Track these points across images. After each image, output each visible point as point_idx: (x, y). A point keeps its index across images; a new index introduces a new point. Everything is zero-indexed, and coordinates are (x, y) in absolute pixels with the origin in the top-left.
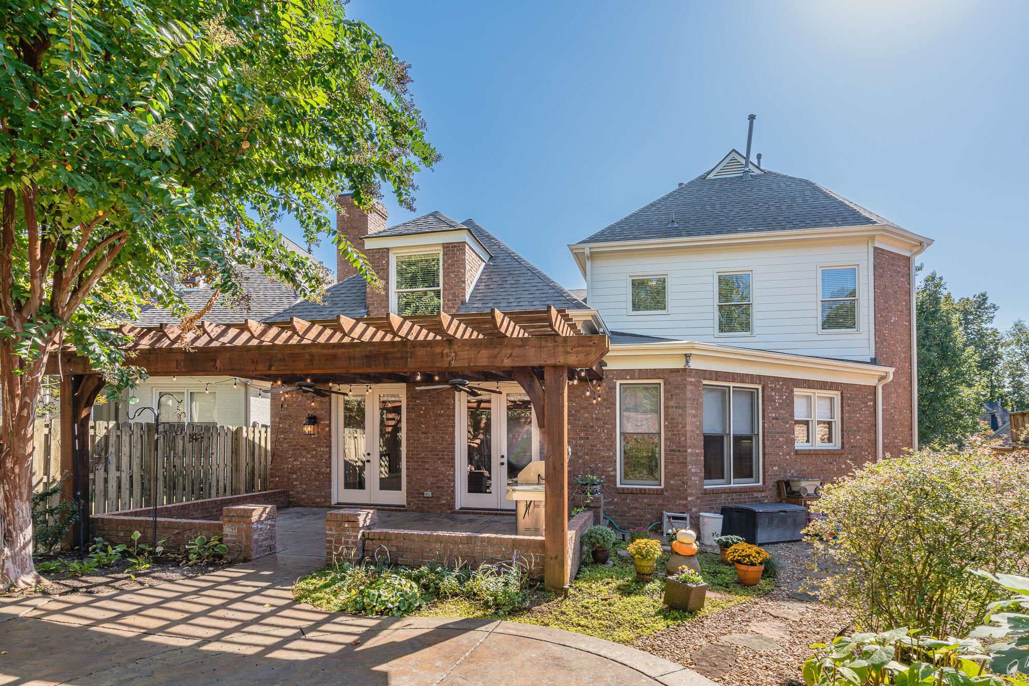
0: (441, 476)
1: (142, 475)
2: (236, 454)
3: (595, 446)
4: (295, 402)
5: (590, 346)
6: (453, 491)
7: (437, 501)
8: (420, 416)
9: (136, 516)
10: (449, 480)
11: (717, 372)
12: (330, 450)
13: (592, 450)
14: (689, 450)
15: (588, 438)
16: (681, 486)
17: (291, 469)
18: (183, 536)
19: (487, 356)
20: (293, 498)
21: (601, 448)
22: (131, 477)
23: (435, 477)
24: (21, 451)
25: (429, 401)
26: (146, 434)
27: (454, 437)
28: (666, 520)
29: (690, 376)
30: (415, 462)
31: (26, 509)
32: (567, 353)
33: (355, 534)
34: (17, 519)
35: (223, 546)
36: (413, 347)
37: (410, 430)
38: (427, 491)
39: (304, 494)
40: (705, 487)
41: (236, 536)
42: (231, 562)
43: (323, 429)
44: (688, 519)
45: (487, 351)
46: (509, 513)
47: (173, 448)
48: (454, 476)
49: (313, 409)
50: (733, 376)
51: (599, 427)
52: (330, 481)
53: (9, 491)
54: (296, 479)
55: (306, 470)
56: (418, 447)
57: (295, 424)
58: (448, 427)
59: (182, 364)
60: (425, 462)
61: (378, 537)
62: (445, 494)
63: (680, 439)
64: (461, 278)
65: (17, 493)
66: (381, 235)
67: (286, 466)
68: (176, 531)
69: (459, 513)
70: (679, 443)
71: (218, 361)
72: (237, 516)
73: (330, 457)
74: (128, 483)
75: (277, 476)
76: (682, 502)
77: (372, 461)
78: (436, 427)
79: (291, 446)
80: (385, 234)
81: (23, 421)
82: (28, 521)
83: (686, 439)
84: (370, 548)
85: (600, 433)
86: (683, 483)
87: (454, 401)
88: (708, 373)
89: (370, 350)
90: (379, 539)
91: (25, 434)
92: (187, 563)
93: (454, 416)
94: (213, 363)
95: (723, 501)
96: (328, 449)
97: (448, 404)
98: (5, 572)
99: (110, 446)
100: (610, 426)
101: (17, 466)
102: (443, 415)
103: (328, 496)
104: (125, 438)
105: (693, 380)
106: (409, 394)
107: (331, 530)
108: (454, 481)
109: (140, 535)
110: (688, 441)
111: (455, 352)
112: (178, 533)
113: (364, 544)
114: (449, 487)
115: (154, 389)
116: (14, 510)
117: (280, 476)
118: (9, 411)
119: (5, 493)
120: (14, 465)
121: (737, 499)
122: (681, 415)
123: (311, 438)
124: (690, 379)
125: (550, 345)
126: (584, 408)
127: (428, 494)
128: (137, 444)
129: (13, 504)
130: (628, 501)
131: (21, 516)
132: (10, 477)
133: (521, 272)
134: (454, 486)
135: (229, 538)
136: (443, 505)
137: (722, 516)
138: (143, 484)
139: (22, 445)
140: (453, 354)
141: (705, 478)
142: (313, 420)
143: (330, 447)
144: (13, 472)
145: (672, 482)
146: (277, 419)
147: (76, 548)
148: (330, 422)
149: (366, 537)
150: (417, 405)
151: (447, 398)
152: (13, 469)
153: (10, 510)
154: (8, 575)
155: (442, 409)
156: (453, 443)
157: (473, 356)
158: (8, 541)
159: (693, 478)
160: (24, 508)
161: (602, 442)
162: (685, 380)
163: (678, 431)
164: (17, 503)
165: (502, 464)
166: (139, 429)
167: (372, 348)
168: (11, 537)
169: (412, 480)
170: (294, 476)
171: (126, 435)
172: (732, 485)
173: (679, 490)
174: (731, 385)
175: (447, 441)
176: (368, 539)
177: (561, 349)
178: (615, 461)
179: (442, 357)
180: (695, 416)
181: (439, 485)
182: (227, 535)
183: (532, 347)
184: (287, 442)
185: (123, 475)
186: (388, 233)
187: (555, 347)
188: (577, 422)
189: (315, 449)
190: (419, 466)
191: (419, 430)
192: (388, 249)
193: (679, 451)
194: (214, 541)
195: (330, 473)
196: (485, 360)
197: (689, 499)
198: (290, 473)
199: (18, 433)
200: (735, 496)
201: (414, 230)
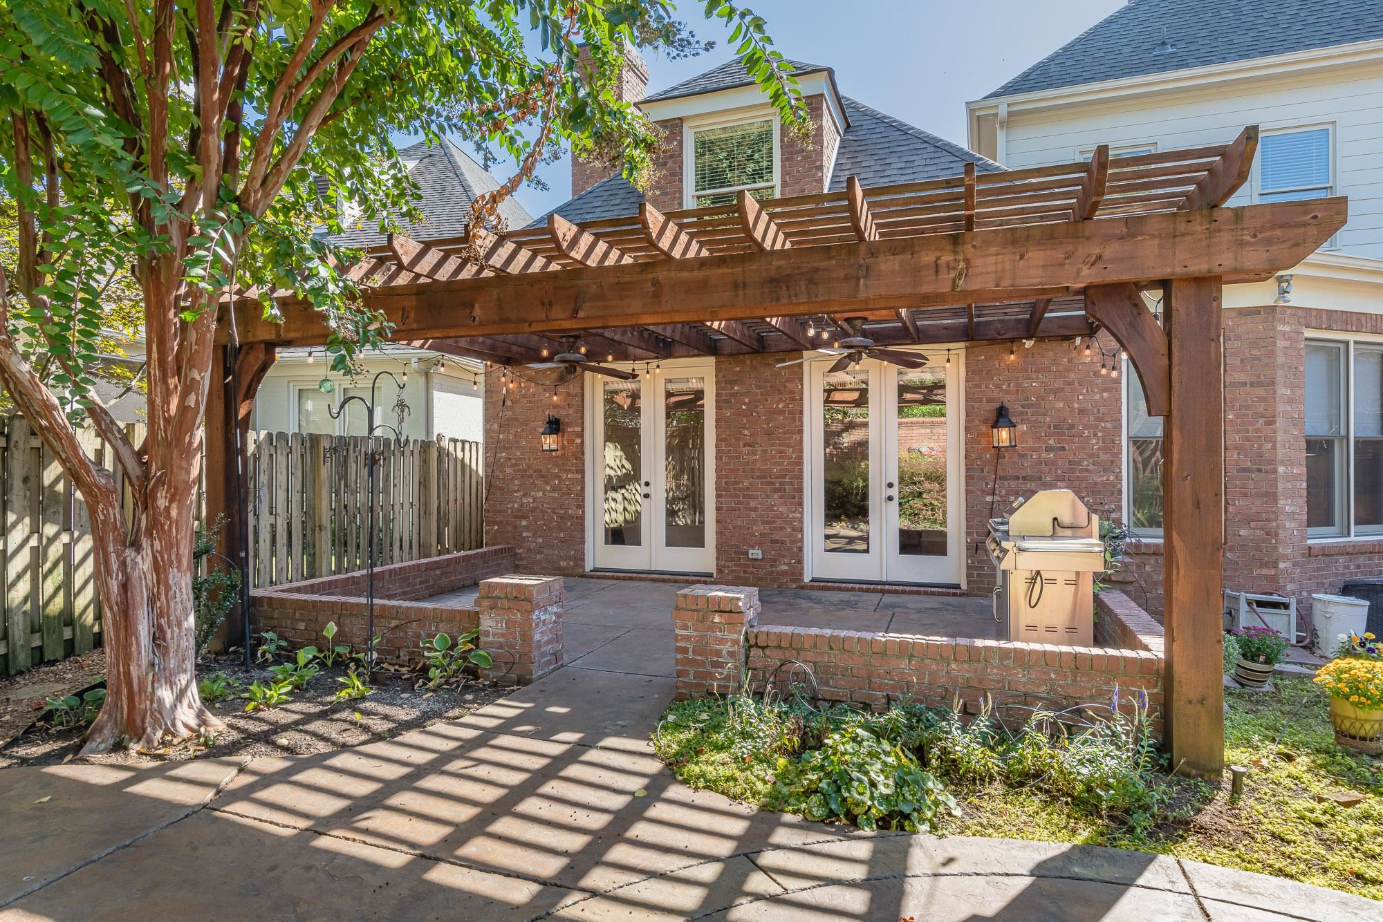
0: (779, 523)
1: (303, 521)
2: (425, 486)
3: (1079, 463)
4: (524, 396)
5: (1304, 225)
6: (801, 549)
7: (772, 566)
8: (741, 414)
9: (312, 593)
10: (794, 529)
11: (1330, 313)
12: (583, 477)
13: (1072, 471)
14: (1281, 469)
15: (1063, 448)
16: (1263, 541)
17: (518, 510)
18: (406, 632)
19: (1040, 263)
20: (521, 559)
21: (1091, 467)
22: (289, 525)
23: (767, 523)
24: (183, 476)
25: (758, 387)
26: (308, 452)
27: (801, 451)
28: (1244, 607)
29: (1283, 321)
30: (731, 496)
31: (187, 585)
32: (1241, 244)
33: (734, 636)
34: (172, 605)
35: (481, 652)
36: (872, 255)
37: (722, 440)
38: (753, 547)
39: (540, 552)
40: (1310, 542)
41: (503, 635)
42: (495, 685)
43: (571, 442)
44: (1293, 607)
45: (1041, 254)
46: (908, 588)
47: (344, 477)
48: (801, 521)
49: (555, 406)
50: (1359, 320)
51: (1086, 427)
52: (583, 531)
53: (161, 553)
54: (526, 528)
55: (543, 512)
56: (738, 470)
57: (524, 434)
58: (792, 432)
59: (412, 314)
60: (750, 497)
61: (775, 644)
62: (786, 553)
63: (1260, 447)
64: (814, 162)
65: (173, 557)
66: (669, 95)
67: (510, 505)
68: (394, 623)
69: (812, 588)
70: (1260, 455)
71: (477, 306)
72: (506, 597)
73: (583, 489)
74: (285, 534)
75: (495, 523)
76: (1265, 572)
77: (652, 495)
78: (769, 433)
79: (519, 470)
80: (676, 93)
81: (189, 416)
82: (189, 608)
83: (1274, 448)
84: (760, 665)
85: (1088, 439)
86: (1268, 534)
87: (802, 385)
88: (1314, 314)
89: (780, 267)
90: (779, 647)
91: (190, 443)
92: (424, 684)
93: (801, 412)
94: (467, 311)
95: (1341, 571)
96: (579, 476)
97: (792, 392)
98: (155, 705)
99: (262, 472)
100: (1109, 425)
101: (174, 505)
102: (781, 412)
103: (580, 558)
104: (281, 459)
105: (1287, 328)
106: (720, 375)
107: (686, 628)
108: (801, 530)
109: (336, 629)
110: (1280, 451)
111: (967, 261)
112: (396, 627)
113: (747, 657)
114: (793, 542)
115: (291, 385)
116: (168, 588)
117: (502, 522)
118: (158, 401)
119: (154, 557)
120: (170, 502)
121: (1365, 566)
122: (1263, 399)
123: (552, 457)
124: (1280, 328)
125: (1198, 228)
126: (1056, 392)
127: (756, 553)
128: (296, 469)
129: (167, 578)
130: (1148, 568)
131: (178, 599)
132: (162, 525)
133: (912, 147)
134: (802, 540)
135: (490, 639)
136: (783, 573)
137: (1368, 603)
138: (304, 536)
139: (184, 464)
140: (962, 265)
141: (1310, 524)
142: (555, 426)
143: (582, 472)
144: (168, 516)
145: (1242, 532)
146: (496, 426)
147: (232, 649)
148: (583, 430)
149: (752, 642)
150: (734, 395)
151: (789, 380)
152: (168, 509)
153: (162, 588)
154: (160, 713)
155: (781, 400)
156: (800, 462)
157: (1007, 267)
158: (158, 646)
159: (1288, 525)
160: (183, 585)
161: (1091, 456)
162: (1274, 328)
163: (1257, 431)
164: (173, 574)
165: (890, 499)
166: (300, 444)
167: (782, 263)
168: (164, 639)
169: (726, 528)
170: (524, 523)
171: (282, 454)
172: (1352, 538)
173: (1258, 549)
174: (1351, 337)
175: (790, 458)
176: (756, 645)
177: (1225, 237)
178: (1120, 492)
179: (937, 271)
180: (1291, 401)
181: (776, 537)
182: (487, 633)
183: (1153, 237)
184: (511, 466)
185: (279, 520)
186: (682, 91)
187: (1210, 234)
188: (1041, 419)
189: (557, 477)
190: (740, 503)
191: (738, 439)
192: (681, 119)
193: (1260, 470)
194: (464, 644)
195: (582, 518)
196: (1039, 272)
197: (1282, 565)
198: (516, 517)
199: (179, 439)
200: (1361, 560)
201: (728, 82)
